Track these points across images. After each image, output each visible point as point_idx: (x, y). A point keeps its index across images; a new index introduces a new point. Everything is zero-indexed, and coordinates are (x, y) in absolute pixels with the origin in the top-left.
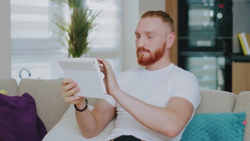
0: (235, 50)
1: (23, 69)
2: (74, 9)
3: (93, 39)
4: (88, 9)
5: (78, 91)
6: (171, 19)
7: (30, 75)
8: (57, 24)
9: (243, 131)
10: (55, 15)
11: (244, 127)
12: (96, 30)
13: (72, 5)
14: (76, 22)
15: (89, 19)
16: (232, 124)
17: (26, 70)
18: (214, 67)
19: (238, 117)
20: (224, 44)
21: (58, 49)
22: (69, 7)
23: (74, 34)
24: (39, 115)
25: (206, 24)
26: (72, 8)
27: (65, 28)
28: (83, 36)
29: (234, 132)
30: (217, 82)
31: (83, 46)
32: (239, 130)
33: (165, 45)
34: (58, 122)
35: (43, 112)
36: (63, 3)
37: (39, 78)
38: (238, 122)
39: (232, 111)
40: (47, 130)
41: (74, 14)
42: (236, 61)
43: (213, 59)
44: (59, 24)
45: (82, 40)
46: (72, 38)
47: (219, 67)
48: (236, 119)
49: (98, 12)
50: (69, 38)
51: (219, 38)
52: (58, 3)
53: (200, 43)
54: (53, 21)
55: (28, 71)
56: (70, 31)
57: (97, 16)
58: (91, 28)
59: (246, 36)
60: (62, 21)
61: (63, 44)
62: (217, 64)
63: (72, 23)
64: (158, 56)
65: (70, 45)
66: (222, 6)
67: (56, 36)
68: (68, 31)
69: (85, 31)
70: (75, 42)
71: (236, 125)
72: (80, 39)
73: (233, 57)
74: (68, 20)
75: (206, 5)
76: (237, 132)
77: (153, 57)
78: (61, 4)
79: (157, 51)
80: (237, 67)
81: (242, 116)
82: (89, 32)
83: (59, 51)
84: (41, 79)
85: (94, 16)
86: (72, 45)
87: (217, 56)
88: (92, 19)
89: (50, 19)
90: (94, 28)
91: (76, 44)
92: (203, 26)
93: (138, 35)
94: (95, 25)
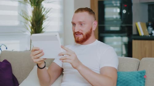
0: (134, 32)
1: (2, 45)
2: (34, 7)
3: (46, 26)
4: (43, 8)
5: (43, 55)
6: (93, 12)
7: (7, 49)
8: (24, 17)
9: (144, 82)
10: (22, 11)
11: (145, 79)
12: (48, 20)
13: (33, 4)
14: (35, 15)
15: (43, 13)
16: (137, 78)
17: (4, 45)
18: (120, 43)
19: (141, 73)
20: (126, 29)
21: (24, 32)
22: (31, 6)
23: (34, 23)
24: (14, 74)
25: (115, 17)
26: (33, 7)
27: (28, 19)
28: (40, 24)
29: (139, 83)
30: (122, 52)
31: (40, 30)
32: (142, 81)
33: (91, 29)
34: (26, 78)
35: (16, 71)
36: (27, 4)
37: (13, 50)
38: (141, 77)
39: (138, 70)
40: (19, 83)
41: (34, 10)
42: (135, 39)
43: (120, 38)
44: (24, 16)
45: (39, 26)
46: (33, 25)
47: (123, 43)
48: (139, 74)
49: (49, 9)
50: (31, 25)
51: (123, 25)
52: (24, 4)
53: (112, 28)
54: (21, 15)
55: (6, 46)
56: (31, 21)
57: (49, 11)
58: (45, 19)
59: (141, 24)
60: (26, 15)
61: (28, 29)
62: (122, 41)
63: (33, 16)
64: (87, 36)
65: (31, 29)
66: (126, 6)
67: (23, 24)
68: (30, 21)
69: (41, 21)
70: (35, 28)
71: (139, 78)
72: (38, 26)
73: (133, 37)
74: (30, 14)
75: (115, 5)
76: (141, 83)
77: (85, 37)
78: (26, 4)
79: (87, 34)
80: (135, 43)
81: (144, 73)
82: (43, 21)
83: (25, 33)
84: (14, 51)
85: (47, 11)
86: (33, 30)
87: (122, 36)
88: (46, 13)
89: (19, 13)
90: (47, 19)
91: (35, 29)
92: (113, 18)
93: (74, 24)
94: (47, 17)
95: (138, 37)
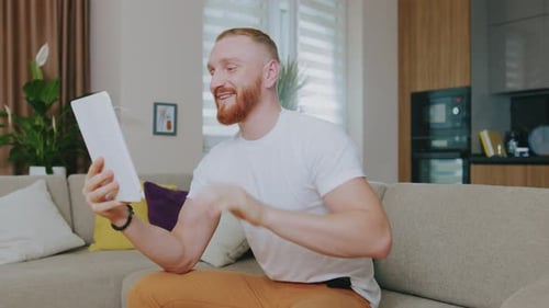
0: (475, 150)
33: (259, 82)
42: (476, 163)
59: (489, 133)
73: (473, 159)
95: (482, 159)
